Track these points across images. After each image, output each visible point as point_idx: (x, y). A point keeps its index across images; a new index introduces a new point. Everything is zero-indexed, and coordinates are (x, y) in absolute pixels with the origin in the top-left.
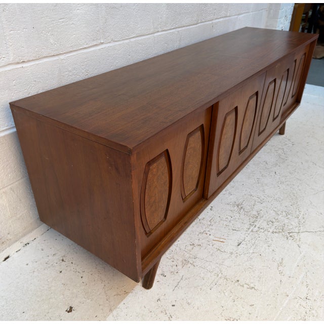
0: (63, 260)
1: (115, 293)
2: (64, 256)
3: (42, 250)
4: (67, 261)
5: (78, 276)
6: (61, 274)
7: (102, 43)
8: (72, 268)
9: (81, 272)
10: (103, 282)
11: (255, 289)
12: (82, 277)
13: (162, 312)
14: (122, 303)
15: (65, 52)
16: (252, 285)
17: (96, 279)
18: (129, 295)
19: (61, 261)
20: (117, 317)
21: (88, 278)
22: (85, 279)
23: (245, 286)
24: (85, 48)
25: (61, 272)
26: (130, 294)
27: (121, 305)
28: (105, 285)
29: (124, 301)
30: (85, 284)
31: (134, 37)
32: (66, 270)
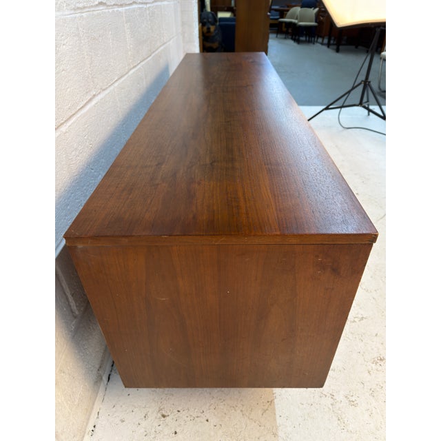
0: (164, 416)
1: (260, 412)
2: (160, 410)
3: (123, 421)
4: (169, 414)
5: (201, 422)
6: (179, 436)
7: (94, 96)
8: (185, 418)
9: (199, 415)
10: (237, 408)
11: (365, 318)
12: (207, 421)
13: (321, 397)
14: (278, 416)
15: (64, 119)
16: (360, 316)
17: (225, 410)
18: (276, 403)
19: (163, 419)
20: (288, 437)
21: (215, 415)
22: (213, 421)
23: (356, 320)
24: (82, 107)
25: (176, 433)
26: (275, 400)
27: (279, 421)
28: (242, 411)
29: (278, 414)
30: (218, 426)
31: (116, 81)
32: (180, 425)
